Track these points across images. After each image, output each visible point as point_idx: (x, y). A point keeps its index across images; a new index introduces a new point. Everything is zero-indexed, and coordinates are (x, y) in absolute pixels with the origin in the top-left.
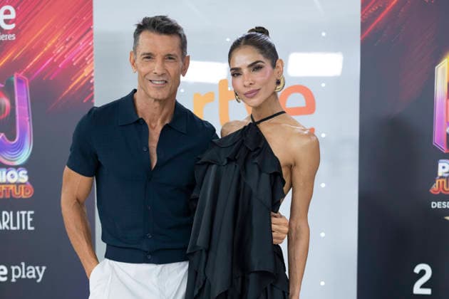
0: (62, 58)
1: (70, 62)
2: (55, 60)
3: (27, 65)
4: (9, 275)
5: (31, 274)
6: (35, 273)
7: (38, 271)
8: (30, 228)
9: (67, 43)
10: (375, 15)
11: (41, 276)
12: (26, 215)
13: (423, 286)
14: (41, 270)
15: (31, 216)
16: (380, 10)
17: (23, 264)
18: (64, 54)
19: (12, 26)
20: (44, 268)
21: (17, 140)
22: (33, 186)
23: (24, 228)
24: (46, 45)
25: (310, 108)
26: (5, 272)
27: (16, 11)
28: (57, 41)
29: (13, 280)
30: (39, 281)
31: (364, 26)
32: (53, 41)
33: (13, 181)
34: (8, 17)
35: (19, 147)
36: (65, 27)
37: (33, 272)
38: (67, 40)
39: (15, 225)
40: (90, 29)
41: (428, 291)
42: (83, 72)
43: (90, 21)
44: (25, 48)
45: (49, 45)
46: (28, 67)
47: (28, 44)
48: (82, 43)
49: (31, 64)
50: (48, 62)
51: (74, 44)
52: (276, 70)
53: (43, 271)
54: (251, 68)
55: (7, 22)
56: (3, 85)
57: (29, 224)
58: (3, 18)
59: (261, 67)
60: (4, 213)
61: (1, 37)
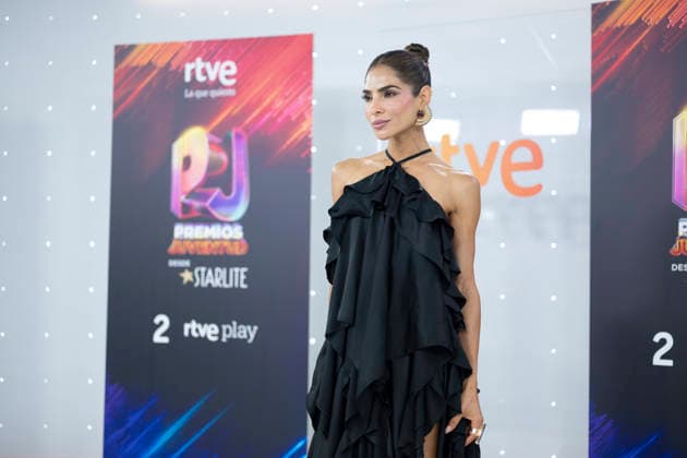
0: (281, 113)
1: (289, 117)
2: (275, 115)
3: (246, 118)
4: (220, 335)
5: (242, 334)
6: (248, 333)
7: (250, 331)
8: (243, 286)
9: (286, 98)
10: (607, 66)
11: (252, 336)
12: (239, 273)
13: (663, 357)
14: (252, 330)
15: (245, 273)
16: (612, 61)
17: (234, 323)
18: (285, 108)
19: (232, 82)
20: (256, 328)
21: (233, 195)
22: (248, 241)
23: (236, 285)
24: (265, 100)
25: (537, 162)
26: (216, 331)
27: (238, 67)
28: (276, 97)
29: (224, 340)
30: (250, 341)
31: (595, 77)
32: (273, 96)
33: (227, 237)
34: (228, 73)
35: (235, 202)
36: (285, 82)
37: (245, 332)
39: (228, 282)
40: (309, 84)
41: (670, 363)
42: (301, 127)
43: (310, 75)
44: (243, 104)
45: (268, 100)
46: (247, 121)
47: (248, 99)
48: (301, 98)
49: (250, 119)
50: (267, 116)
51: (293, 99)
52: (419, 100)
53: (255, 332)
54: (383, 93)
55: (228, 77)
56: (221, 141)
57: (242, 281)
58: (223, 73)
59: (395, 94)
60: (218, 270)
61: (221, 93)
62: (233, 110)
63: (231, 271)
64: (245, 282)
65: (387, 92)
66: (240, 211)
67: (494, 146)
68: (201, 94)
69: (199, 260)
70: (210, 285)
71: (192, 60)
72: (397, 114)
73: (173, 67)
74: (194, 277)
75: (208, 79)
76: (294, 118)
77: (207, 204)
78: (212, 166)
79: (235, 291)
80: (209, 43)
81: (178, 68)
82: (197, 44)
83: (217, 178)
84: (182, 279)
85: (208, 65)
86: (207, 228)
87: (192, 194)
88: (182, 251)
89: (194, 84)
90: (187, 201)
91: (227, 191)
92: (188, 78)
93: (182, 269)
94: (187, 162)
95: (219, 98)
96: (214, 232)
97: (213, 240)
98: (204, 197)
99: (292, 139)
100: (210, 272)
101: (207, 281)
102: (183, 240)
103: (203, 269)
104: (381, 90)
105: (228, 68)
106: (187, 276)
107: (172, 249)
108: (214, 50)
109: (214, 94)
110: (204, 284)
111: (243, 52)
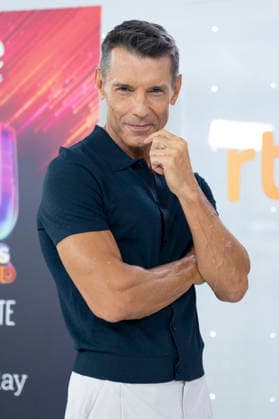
0: (60, 104)
1: (70, 110)
2: (51, 107)
3: (16, 111)
5: (7, 385)
7: (17, 381)
8: (9, 323)
9: (65, 86)
11: (20, 387)
12: (5, 306)
14: (20, 379)
15: (12, 307)
20: (25, 377)
23: (1, 321)
24: (40, 87)
27: (6, 47)
28: (54, 83)
30: (17, 394)
32: (50, 83)
36: (64, 66)
37: (11, 382)
38: (67, 81)
42: (84, 123)
44: (13, 92)
45: (44, 88)
46: (17, 115)
49: (20, 112)
50: (41, 109)
51: (76, 87)
53: (23, 381)
57: (8, 317)
76: (75, 112)
99: (73, 137)
111: (12, 28)
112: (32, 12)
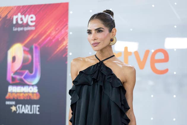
0: (54, 37)
1: (58, 39)
2: (52, 38)
3: (39, 40)
8: (38, 113)
9: (57, 31)
12: (36, 107)
15: (39, 107)
18: (56, 35)
19: (34, 24)
21: (33, 73)
23: (35, 112)
25: (166, 59)
27: (36, 17)
28: (53, 30)
32: (51, 30)
33: (31, 91)
34: (32, 20)
35: (34, 76)
36: (56, 24)
38: (57, 29)
39: (31, 111)
40: (67, 25)
42: (63, 43)
43: (67, 21)
44: (38, 33)
45: (49, 32)
47: (40, 31)
48: (63, 31)
49: (41, 40)
50: (48, 38)
51: (60, 31)
52: (111, 34)
54: (97, 31)
55: (32, 22)
56: (29, 50)
57: (37, 111)
58: (30, 20)
59: (102, 31)
60: (27, 106)
61: (29, 28)
62: (33, 37)
63: (32, 106)
64: (39, 111)
65: (99, 30)
66: (36, 80)
67: (147, 52)
68: (20, 29)
69: (19, 101)
70: (23, 112)
71: (16, 14)
72: (103, 40)
73: (9, 17)
74: (16, 109)
75: (23, 23)
76: (60, 40)
77: (22, 77)
78: (25, 60)
79: (34, 115)
80: (24, 7)
81: (11, 17)
82: (18, 7)
83: (27, 66)
84: (11, 110)
85: (23, 16)
86: (22, 88)
87: (16, 73)
88: (12, 97)
89: (17, 25)
90: (14, 76)
91: (31, 72)
92: (14, 22)
93: (11, 106)
94: (14, 59)
95: (28, 31)
96: (25, 89)
97: (25, 93)
98: (21, 74)
99: (59, 49)
100: (23, 107)
101: (22, 111)
102: (12, 93)
103: (20, 106)
104: (96, 30)
105: (32, 18)
106: (14, 109)
107: (7, 96)
108: (26, 10)
109: (26, 29)
110: (21, 112)
111: (38, 11)
112: (45, 5)
